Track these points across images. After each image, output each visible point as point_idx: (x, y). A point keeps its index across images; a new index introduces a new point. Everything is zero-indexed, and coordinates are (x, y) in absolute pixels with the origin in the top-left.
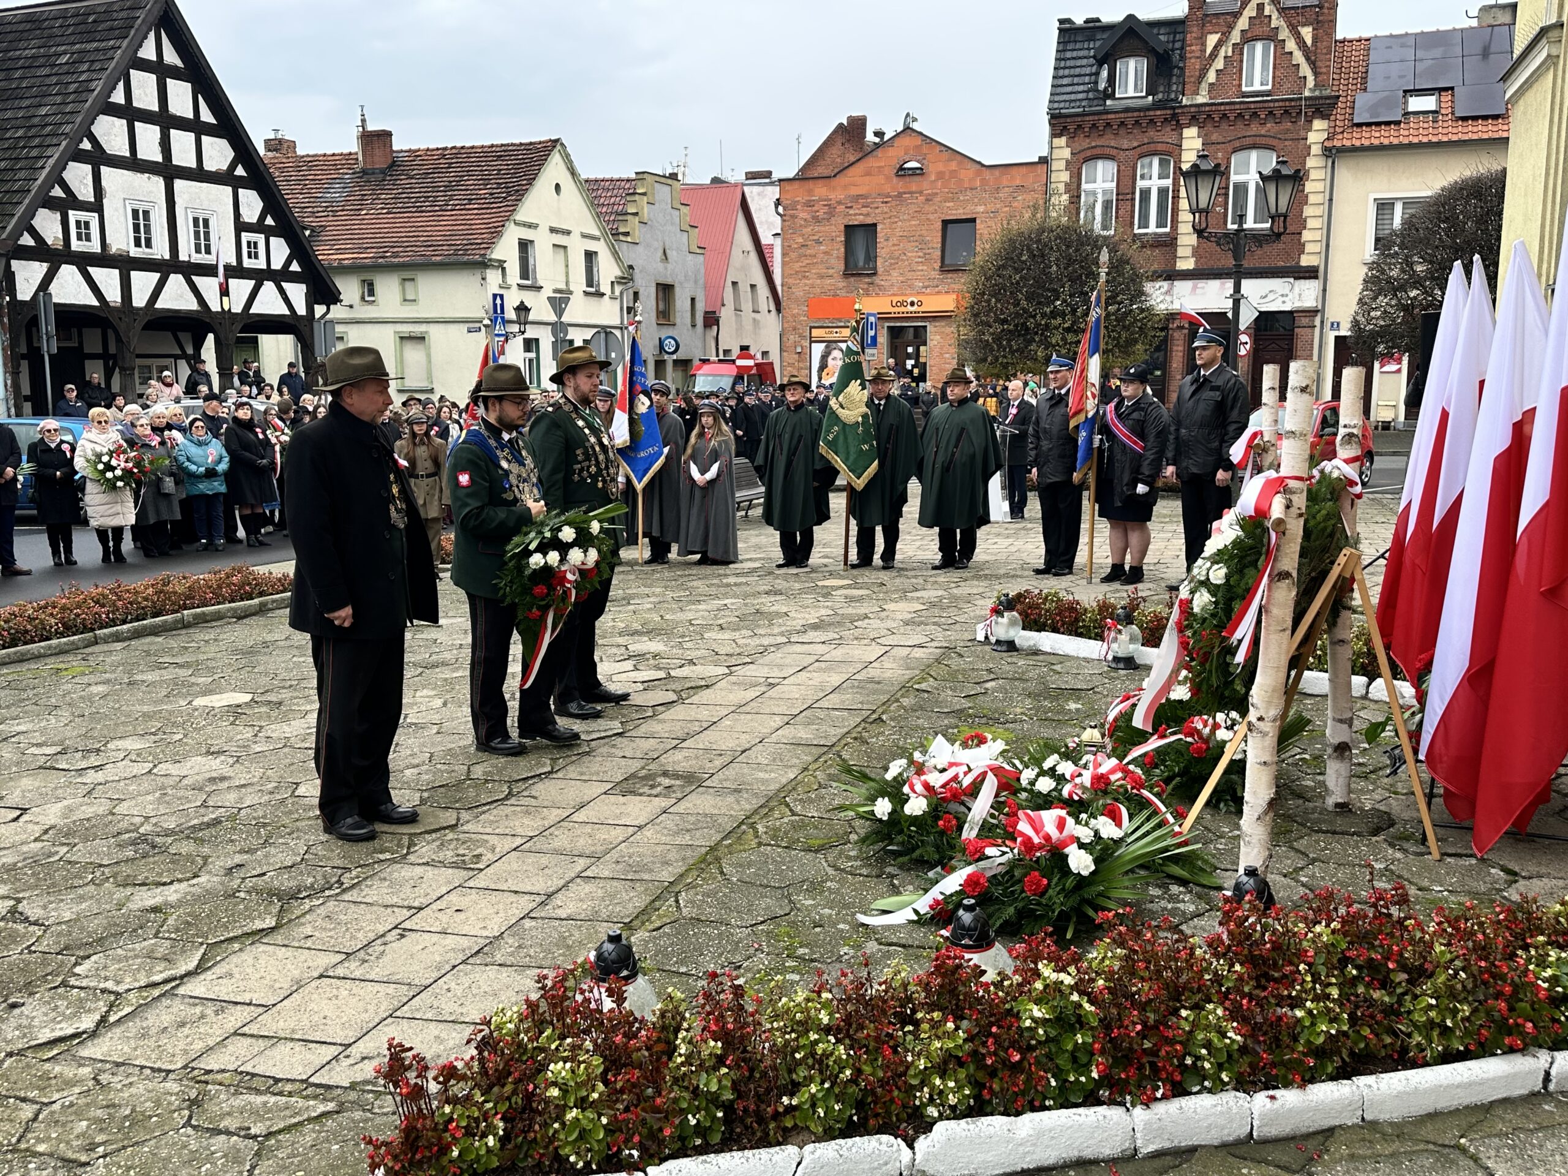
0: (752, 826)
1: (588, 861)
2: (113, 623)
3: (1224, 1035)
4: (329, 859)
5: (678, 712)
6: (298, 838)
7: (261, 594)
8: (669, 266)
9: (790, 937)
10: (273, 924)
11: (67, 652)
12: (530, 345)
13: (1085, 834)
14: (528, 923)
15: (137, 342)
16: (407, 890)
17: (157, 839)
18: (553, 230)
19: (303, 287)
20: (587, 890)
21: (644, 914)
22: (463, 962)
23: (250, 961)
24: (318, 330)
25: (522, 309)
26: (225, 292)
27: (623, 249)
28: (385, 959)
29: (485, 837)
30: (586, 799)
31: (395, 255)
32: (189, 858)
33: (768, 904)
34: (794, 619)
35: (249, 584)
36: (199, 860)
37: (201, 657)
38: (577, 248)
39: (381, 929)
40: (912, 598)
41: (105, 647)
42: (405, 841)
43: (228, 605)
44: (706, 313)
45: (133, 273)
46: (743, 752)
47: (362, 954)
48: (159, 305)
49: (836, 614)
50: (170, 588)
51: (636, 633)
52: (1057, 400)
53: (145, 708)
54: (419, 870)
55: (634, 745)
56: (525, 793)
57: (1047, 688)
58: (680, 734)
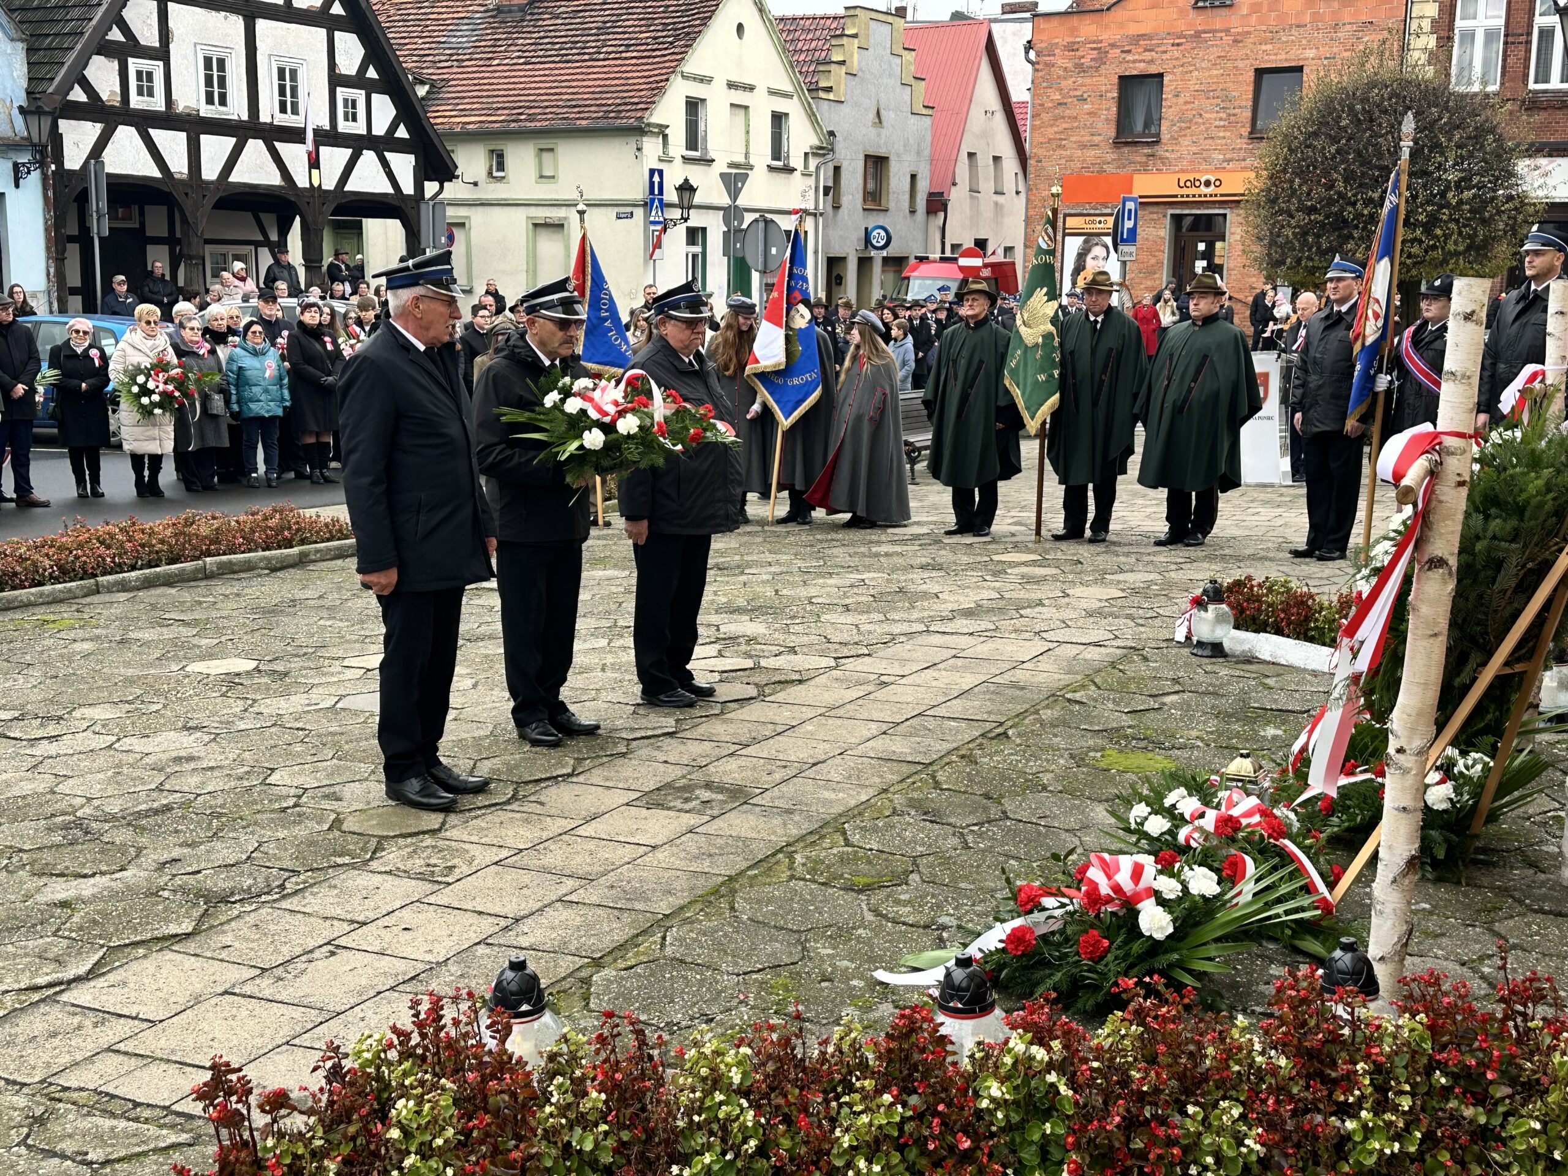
0: (791, 856)
1: (578, 883)
2: (119, 568)
3: (1240, 1143)
4: (279, 859)
5: (754, 712)
6: (253, 833)
7: (303, 542)
8: (884, 132)
9: (787, 990)
10: (190, 929)
11: (61, 601)
12: (695, 235)
13: (1169, 887)
14: (481, 950)
15: (205, 223)
16: (356, 901)
17: (94, 825)
18: (731, 85)
19: (410, 159)
20: (563, 918)
21: (621, 948)
22: (392, 988)
23: (152, 970)
24: (426, 212)
25: (686, 188)
26: (314, 163)
27: (824, 111)
28: (304, 978)
29: (467, 846)
30: (603, 809)
31: (531, 118)
32: (123, 848)
33: (778, 949)
34: (945, 602)
35: (290, 528)
36: (132, 851)
37: (214, 614)
38: (762, 108)
39: (311, 944)
40: (1111, 582)
41: (107, 597)
42: (374, 842)
43: (261, 553)
44: (931, 194)
45: (203, 137)
46: (814, 765)
47: (279, 971)
48: (234, 178)
49: (1002, 598)
50: (192, 529)
51: (739, 610)
52: (1335, 321)
53: (130, 672)
54: (377, 879)
55: (682, 748)
56: (532, 798)
57: (1246, 707)
58: (743, 740)
